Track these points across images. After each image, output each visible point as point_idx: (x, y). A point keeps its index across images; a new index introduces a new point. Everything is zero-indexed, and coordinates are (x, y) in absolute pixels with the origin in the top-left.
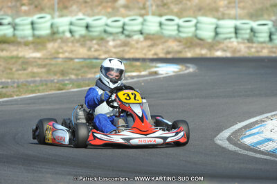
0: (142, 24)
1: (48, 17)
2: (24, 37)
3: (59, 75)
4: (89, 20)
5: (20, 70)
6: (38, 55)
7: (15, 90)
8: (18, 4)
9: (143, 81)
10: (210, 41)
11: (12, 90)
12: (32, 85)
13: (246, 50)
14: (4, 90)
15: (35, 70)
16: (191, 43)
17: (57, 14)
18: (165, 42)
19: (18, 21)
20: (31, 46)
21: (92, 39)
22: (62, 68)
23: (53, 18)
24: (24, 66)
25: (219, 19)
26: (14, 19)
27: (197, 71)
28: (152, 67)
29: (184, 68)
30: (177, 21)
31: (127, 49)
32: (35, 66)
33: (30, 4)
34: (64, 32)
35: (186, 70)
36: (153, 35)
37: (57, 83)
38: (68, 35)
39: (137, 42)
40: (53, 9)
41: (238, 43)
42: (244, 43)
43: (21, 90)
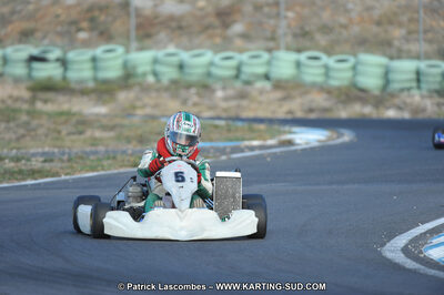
0: (269, 63)
1: (120, 50)
2: (81, 81)
3: (134, 143)
4: (185, 56)
5: (74, 134)
6: (102, 110)
7: (64, 165)
8: (73, 28)
9: (269, 155)
10: (377, 92)
11: (59, 165)
12: (92, 157)
13: (436, 108)
14: (47, 166)
15: (98, 134)
16: (347, 95)
17: (134, 45)
18: (306, 93)
19: (71, 55)
20: (93, 96)
21: (189, 86)
22: (139, 132)
23: (127, 51)
24: (80, 128)
25: (391, 58)
26: (65, 53)
27: (356, 140)
28: (285, 132)
29: (335, 136)
30: (325, 59)
31: (244, 103)
32: (98, 128)
33: (91, 29)
34: (144, 74)
35: (338, 137)
36: (287, 81)
37: (131, 155)
38: (151, 79)
39: (261, 92)
40: (128, 38)
41: (422, 97)
42: (430, 97)
43: (75, 165)
